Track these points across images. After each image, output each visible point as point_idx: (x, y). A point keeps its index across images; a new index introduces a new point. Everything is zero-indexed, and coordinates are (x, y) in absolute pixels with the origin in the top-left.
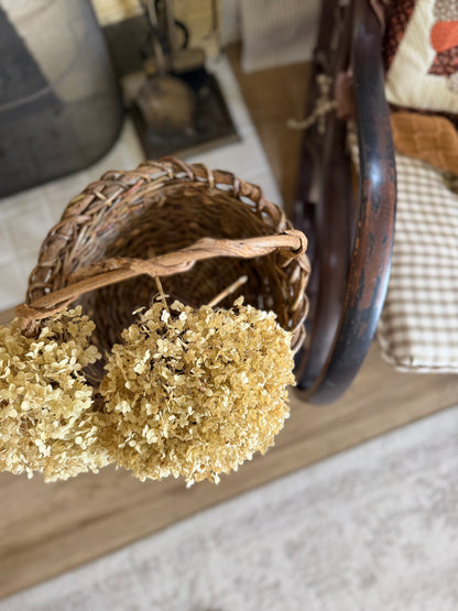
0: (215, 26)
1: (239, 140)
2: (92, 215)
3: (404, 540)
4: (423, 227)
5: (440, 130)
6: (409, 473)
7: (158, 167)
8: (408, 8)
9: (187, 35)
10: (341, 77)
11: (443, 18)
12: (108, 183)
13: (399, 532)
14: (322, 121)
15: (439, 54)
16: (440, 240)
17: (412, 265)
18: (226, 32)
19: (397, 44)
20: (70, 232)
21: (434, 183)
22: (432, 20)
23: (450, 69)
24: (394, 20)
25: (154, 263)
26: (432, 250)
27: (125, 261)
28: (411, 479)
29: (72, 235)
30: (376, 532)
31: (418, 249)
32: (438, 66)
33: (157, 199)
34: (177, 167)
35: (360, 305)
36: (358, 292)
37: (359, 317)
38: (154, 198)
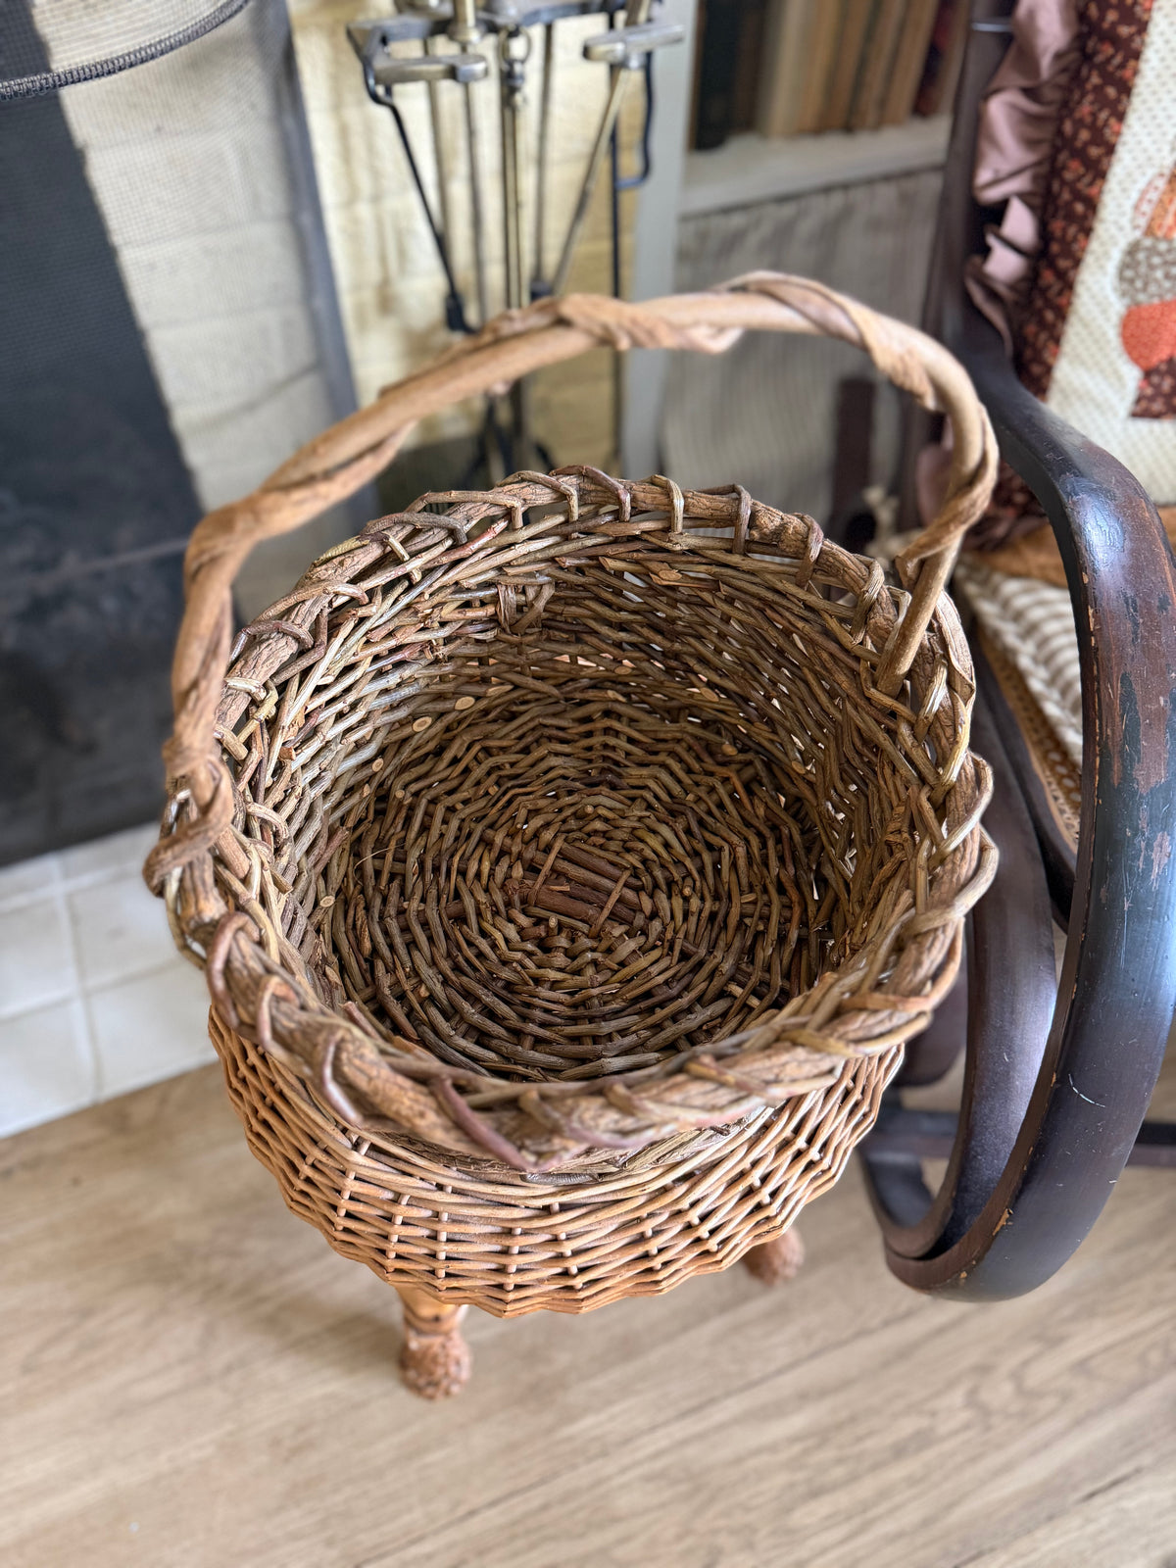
2: (371, 593)
8: (1060, 293)
11: (1142, 297)
15: (1148, 374)
19: (1048, 370)
22: (1117, 307)
24: (1031, 329)
29: (315, 630)
32: (1152, 399)
33: (531, 593)
34: (593, 487)
35: (1139, 774)
36: (1125, 737)
37: (1144, 813)
38: (524, 592)
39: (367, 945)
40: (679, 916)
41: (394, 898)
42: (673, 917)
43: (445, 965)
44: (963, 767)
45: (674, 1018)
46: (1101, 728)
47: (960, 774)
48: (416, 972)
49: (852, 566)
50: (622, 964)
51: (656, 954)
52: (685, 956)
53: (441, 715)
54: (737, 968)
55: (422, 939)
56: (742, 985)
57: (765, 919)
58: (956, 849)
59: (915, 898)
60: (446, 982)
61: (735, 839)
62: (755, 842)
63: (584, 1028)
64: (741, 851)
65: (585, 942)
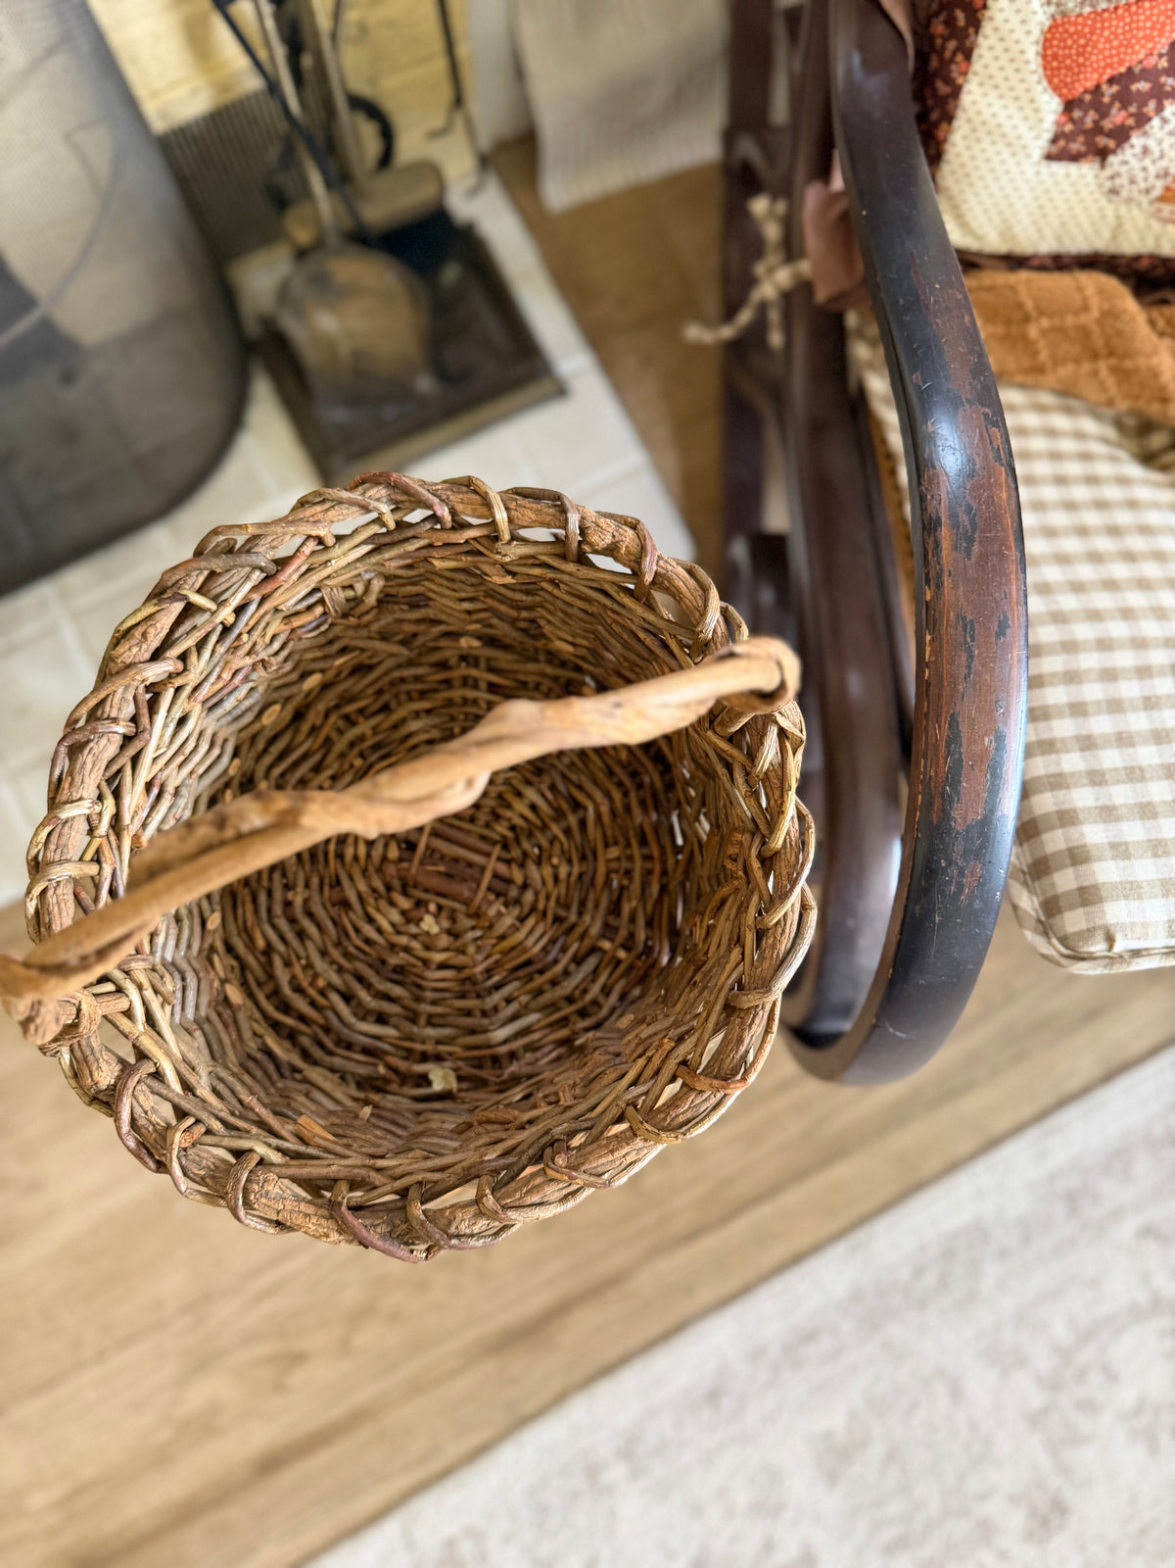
0: (458, 101)
1: (560, 391)
2: (183, 657)
3: (1127, 1396)
4: (1086, 572)
5: (1095, 304)
6: (1117, 1214)
7: (352, 503)
9: (387, 134)
10: (812, 196)
12: (217, 564)
13: (1111, 1376)
14: (774, 316)
15: (1069, 106)
16: (1135, 599)
17: (1071, 677)
18: (489, 112)
19: (956, 91)
20: (129, 710)
21: (1097, 448)
22: (1040, 16)
23: (1102, 141)
25: (369, 798)
26: (1118, 629)
27: (282, 801)
28: (1127, 1229)
29: (134, 719)
30: (1052, 1384)
31: (1083, 631)
32: (1070, 137)
33: (360, 588)
34: (405, 498)
35: (956, 813)
36: (947, 778)
37: (959, 847)
38: (351, 587)
39: (261, 943)
40: (550, 882)
41: (278, 894)
42: (544, 883)
43: (336, 954)
44: (788, 833)
45: (554, 983)
46: (925, 767)
47: (785, 840)
48: (309, 966)
49: (688, 594)
50: (502, 937)
51: (531, 922)
52: (557, 919)
53: (288, 699)
54: (606, 925)
55: (312, 929)
56: (612, 940)
57: (628, 873)
58: (778, 922)
59: (743, 954)
60: (340, 970)
61: (598, 796)
62: (617, 795)
63: (470, 1003)
64: (605, 809)
65: (466, 923)
